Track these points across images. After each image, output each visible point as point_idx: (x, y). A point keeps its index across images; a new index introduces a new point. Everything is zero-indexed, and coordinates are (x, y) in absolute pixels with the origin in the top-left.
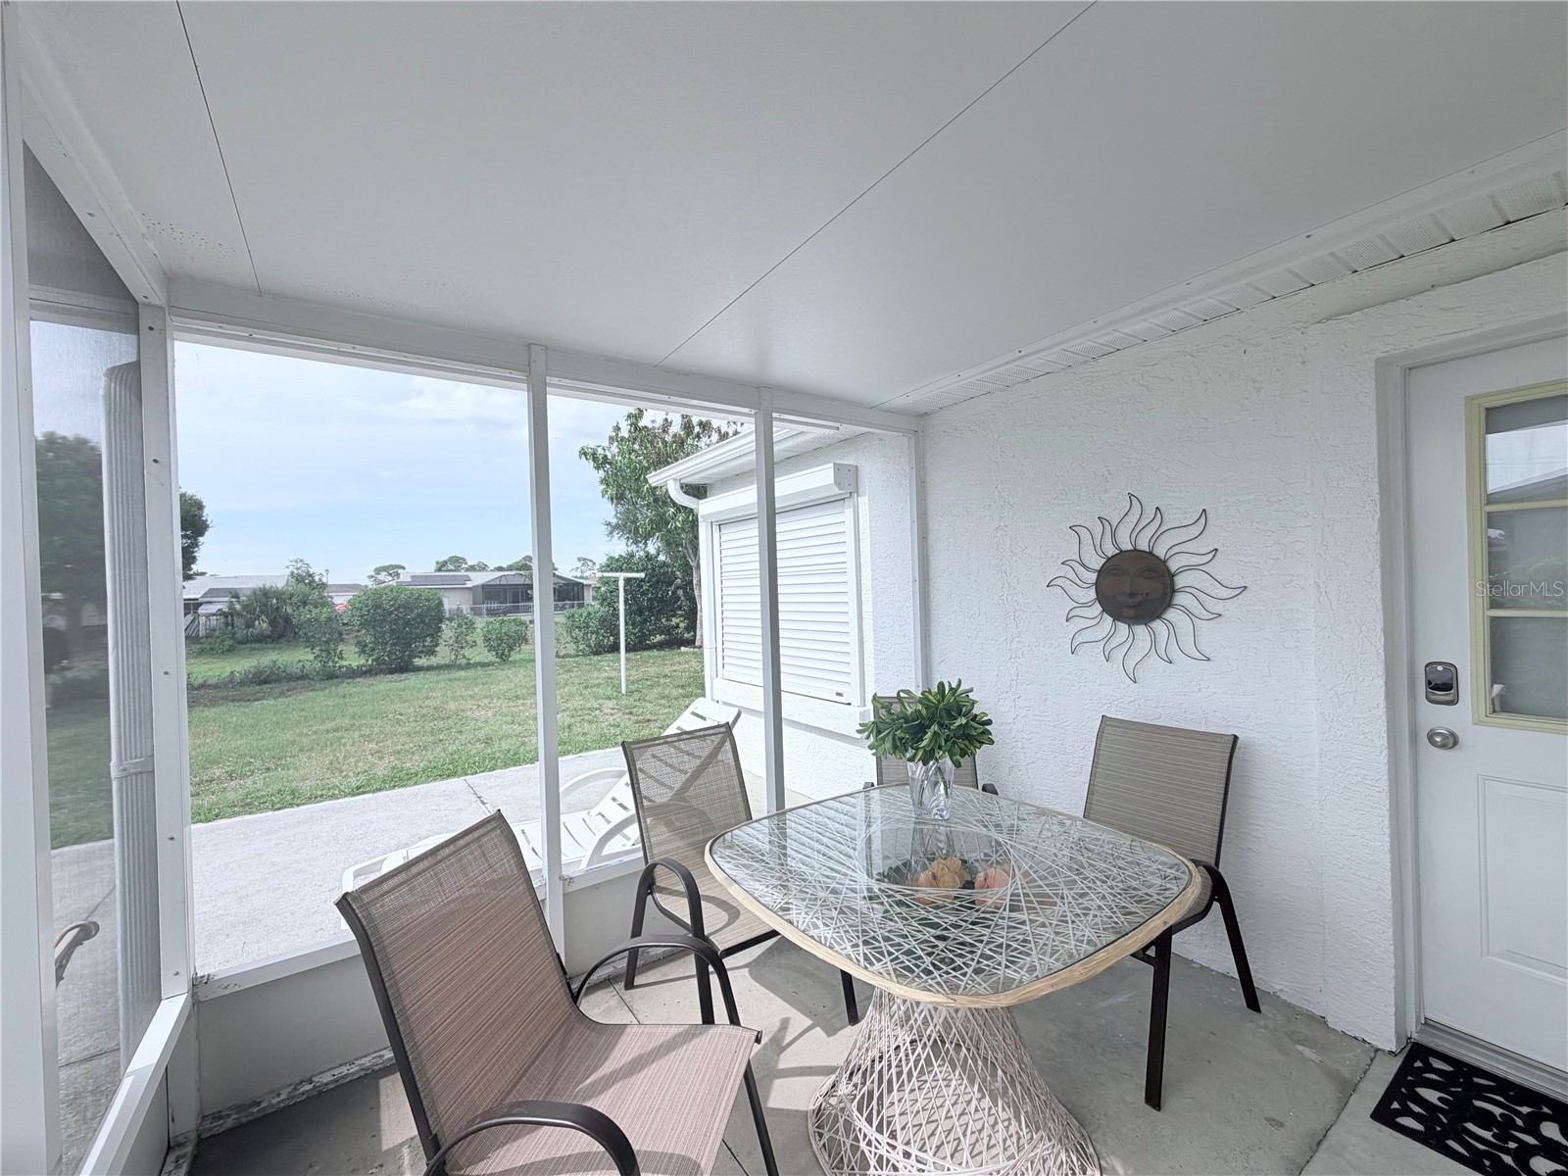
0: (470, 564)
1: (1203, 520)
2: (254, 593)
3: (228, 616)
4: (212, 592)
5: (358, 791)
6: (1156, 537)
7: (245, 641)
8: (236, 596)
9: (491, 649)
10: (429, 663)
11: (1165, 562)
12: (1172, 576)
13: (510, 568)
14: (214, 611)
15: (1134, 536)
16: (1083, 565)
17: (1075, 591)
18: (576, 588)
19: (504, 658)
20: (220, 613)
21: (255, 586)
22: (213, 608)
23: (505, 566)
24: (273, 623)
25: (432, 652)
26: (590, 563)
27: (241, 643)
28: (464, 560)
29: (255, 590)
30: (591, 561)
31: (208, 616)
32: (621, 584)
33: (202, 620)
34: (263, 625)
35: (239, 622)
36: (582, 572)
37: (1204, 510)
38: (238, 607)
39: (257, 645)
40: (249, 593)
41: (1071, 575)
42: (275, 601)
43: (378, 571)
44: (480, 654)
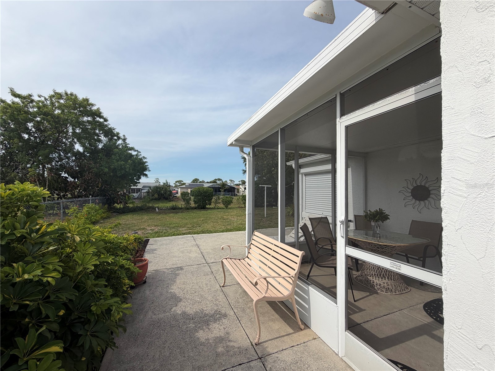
0: (200, 181)
1: (437, 179)
2: (154, 187)
3: (148, 192)
4: (144, 187)
5: (223, 232)
6: (426, 183)
7: (152, 200)
8: (150, 188)
9: (224, 204)
10: (210, 207)
11: (428, 188)
12: (430, 191)
13: (211, 182)
14: (145, 192)
15: (421, 182)
16: (408, 188)
17: (406, 194)
18: (233, 189)
19: (227, 207)
20: (146, 192)
21: (154, 185)
22: (145, 191)
23: (209, 182)
24: (158, 195)
25: (210, 204)
26: (233, 182)
27: (151, 200)
28: (199, 180)
29: (154, 186)
30: (233, 181)
31: (144, 193)
32: (265, 188)
33: (142, 194)
34: (156, 196)
35: (150, 194)
36: (231, 184)
37: (437, 178)
38: (150, 191)
39: (155, 201)
40: (153, 187)
41: (405, 190)
42: (159, 189)
43: (176, 182)
44: (221, 205)
